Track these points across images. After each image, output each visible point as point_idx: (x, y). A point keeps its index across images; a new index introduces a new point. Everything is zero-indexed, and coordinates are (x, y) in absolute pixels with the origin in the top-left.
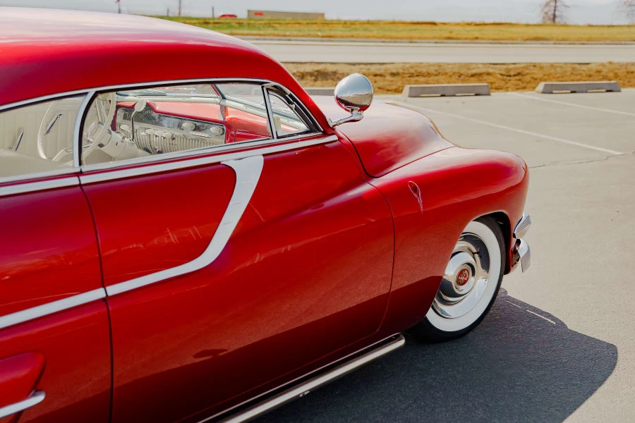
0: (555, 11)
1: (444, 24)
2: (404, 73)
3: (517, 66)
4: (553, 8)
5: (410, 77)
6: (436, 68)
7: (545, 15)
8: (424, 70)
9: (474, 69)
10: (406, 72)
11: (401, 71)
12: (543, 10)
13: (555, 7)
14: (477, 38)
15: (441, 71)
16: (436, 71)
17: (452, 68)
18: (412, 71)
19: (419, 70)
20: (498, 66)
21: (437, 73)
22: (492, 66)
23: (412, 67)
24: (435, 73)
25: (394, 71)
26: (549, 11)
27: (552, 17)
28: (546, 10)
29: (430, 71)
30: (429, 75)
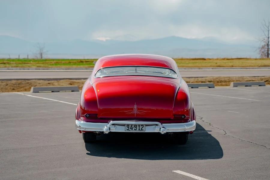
0: (268, 51)
1: (210, 59)
2: (214, 81)
3: (265, 77)
4: (267, 49)
5: (217, 82)
6: (228, 79)
7: (263, 54)
8: (223, 80)
9: (245, 79)
10: (215, 80)
11: (212, 80)
12: (260, 51)
13: (268, 49)
14: (233, 66)
15: (231, 80)
16: (229, 80)
17: (235, 78)
18: (218, 80)
19: (221, 80)
20: (256, 77)
21: (229, 81)
22: (253, 77)
23: (217, 78)
24: (228, 81)
25: (210, 80)
26: (264, 51)
27: (267, 54)
28: (263, 50)
29: (226, 80)
30: (225, 81)
